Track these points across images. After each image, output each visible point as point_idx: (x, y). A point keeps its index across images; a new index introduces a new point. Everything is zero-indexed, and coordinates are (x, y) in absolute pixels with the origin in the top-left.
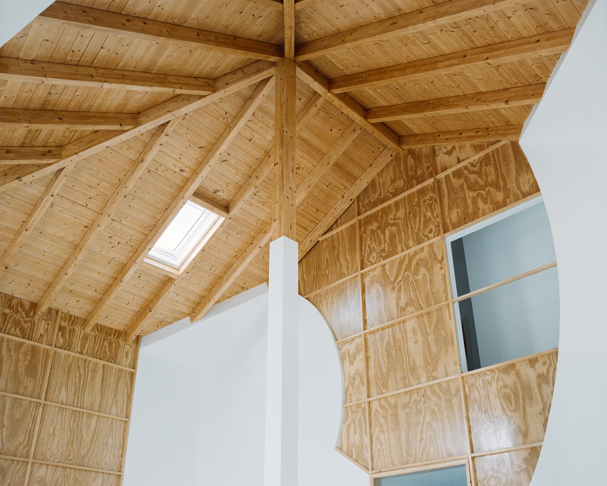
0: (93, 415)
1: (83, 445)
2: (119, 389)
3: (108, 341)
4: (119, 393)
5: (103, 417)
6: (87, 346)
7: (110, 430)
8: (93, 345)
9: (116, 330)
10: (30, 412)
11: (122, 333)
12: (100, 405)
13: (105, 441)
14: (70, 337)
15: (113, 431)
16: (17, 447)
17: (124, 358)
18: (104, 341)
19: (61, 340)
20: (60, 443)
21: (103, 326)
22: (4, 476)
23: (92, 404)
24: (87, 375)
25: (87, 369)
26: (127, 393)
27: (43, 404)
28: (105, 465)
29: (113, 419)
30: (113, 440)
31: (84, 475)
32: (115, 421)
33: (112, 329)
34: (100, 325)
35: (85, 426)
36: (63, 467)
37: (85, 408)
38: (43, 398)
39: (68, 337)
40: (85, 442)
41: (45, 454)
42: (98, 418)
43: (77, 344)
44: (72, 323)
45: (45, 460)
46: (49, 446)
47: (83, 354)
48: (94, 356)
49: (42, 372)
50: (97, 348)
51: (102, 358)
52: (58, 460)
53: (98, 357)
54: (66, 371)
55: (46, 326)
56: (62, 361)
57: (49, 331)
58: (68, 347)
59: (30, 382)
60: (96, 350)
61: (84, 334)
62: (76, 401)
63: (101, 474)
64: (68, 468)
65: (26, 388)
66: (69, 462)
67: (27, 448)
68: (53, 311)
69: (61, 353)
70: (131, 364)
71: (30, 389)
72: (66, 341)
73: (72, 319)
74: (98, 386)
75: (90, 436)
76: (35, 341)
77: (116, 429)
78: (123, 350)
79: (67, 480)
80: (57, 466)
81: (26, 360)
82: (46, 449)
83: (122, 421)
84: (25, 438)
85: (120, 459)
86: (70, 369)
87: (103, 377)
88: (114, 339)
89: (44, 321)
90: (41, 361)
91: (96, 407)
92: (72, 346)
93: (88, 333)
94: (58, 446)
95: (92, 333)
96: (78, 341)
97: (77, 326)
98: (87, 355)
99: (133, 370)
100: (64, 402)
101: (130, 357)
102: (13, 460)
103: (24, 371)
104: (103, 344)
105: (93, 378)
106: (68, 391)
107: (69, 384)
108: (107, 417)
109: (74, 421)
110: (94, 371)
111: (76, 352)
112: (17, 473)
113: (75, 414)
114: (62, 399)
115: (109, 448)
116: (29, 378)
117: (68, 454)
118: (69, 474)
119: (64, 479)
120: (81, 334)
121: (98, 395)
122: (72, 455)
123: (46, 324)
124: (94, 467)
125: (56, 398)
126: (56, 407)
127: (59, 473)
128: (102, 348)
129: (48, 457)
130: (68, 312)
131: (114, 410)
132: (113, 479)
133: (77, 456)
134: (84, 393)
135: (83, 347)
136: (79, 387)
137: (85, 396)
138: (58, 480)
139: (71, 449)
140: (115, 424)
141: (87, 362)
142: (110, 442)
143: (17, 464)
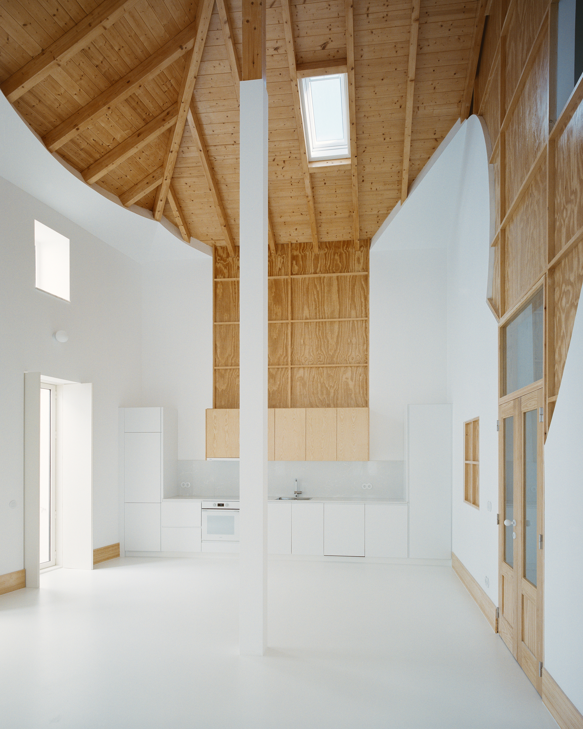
0: (335, 321)
1: (330, 348)
2: (356, 294)
3: (337, 254)
4: (356, 297)
5: (344, 321)
6: (319, 265)
7: (352, 330)
8: (324, 262)
9: (344, 242)
10: (283, 332)
11: (350, 243)
12: (339, 312)
13: (349, 341)
14: (303, 263)
15: (355, 330)
16: (279, 359)
17: (356, 264)
18: (334, 255)
19: (296, 268)
20: (311, 350)
21: (331, 242)
22: (275, 380)
23: (333, 312)
24: (324, 290)
25: (322, 285)
26: (364, 294)
27: (290, 323)
28: (352, 360)
29: (353, 321)
30: (356, 338)
31: (335, 371)
32: (355, 322)
33: (340, 242)
34: (328, 242)
35: (329, 333)
36: (317, 367)
37: (326, 317)
38: (290, 318)
39: (301, 263)
40: (331, 345)
41: (300, 360)
42: (339, 323)
43: (310, 266)
44: (303, 250)
45: (301, 364)
46: (303, 354)
47: (317, 274)
48: (327, 272)
49: (286, 298)
50: (329, 264)
51: (334, 271)
52: (312, 362)
53: (331, 271)
54: (305, 292)
55: (282, 260)
56: (300, 285)
57: (285, 263)
58: (303, 271)
59: (278, 308)
60: (328, 266)
61: (315, 255)
62: (318, 314)
63: (350, 368)
64: (320, 368)
65: (276, 314)
66: (321, 363)
67: (286, 358)
68: (285, 246)
69: (298, 279)
70: (364, 267)
71: (279, 314)
72: (300, 267)
73: (303, 247)
74: (335, 296)
75: (335, 339)
76: (275, 275)
77: (358, 329)
78: (354, 258)
79: (321, 376)
80: (311, 368)
81: (272, 293)
82: (301, 356)
83: (363, 320)
84: (283, 351)
85: (366, 353)
86: (308, 290)
87: (338, 288)
88: (343, 250)
89: (279, 256)
90: (283, 290)
91: (336, 314)
92: (306, 270)
93: (319, 253)
94: (309, 353)
95: (322, 252)
96: (311, 264)
97: (307, 251)
98: (321, 273)
99: (366, 273)
100: (308, 317)
101: (362, 261)
102: (278, 368)
103: (272, 302)
104: (334, 258)
105: (329, 291)
106: (310, 308)
107: (309, 301)
108: (348, 321)
109: (319, 330)
110: (330, 285)
111: (311, 274)
112: (283, 376)
113: (319, 324)
114: (306, 316)
115: (354, 345)
116: (277, 306)
117: (319, 357)
118: (322, 371)
119: (319, 376)
120: (312, 257)
121: (337, 304)
122: (322, 357)
123: (282, 258)
124: (343, 363)
125: (301, 316)
126: (302, 323)
127: (314, 372)
128: (333, 262)
129: (303, 361)
130: (297, 241)
131: (353, 313)
132: (360, 370)
133: (326, 357)
134: (324, 306)
135: (316, 267)
136: (319, 302)
137: (325, 308)
138: (314, 377)
139: (320, 352)
140: (356, 324)
141: (322, 278)
142: (354, 341)
143: (282, 370)
